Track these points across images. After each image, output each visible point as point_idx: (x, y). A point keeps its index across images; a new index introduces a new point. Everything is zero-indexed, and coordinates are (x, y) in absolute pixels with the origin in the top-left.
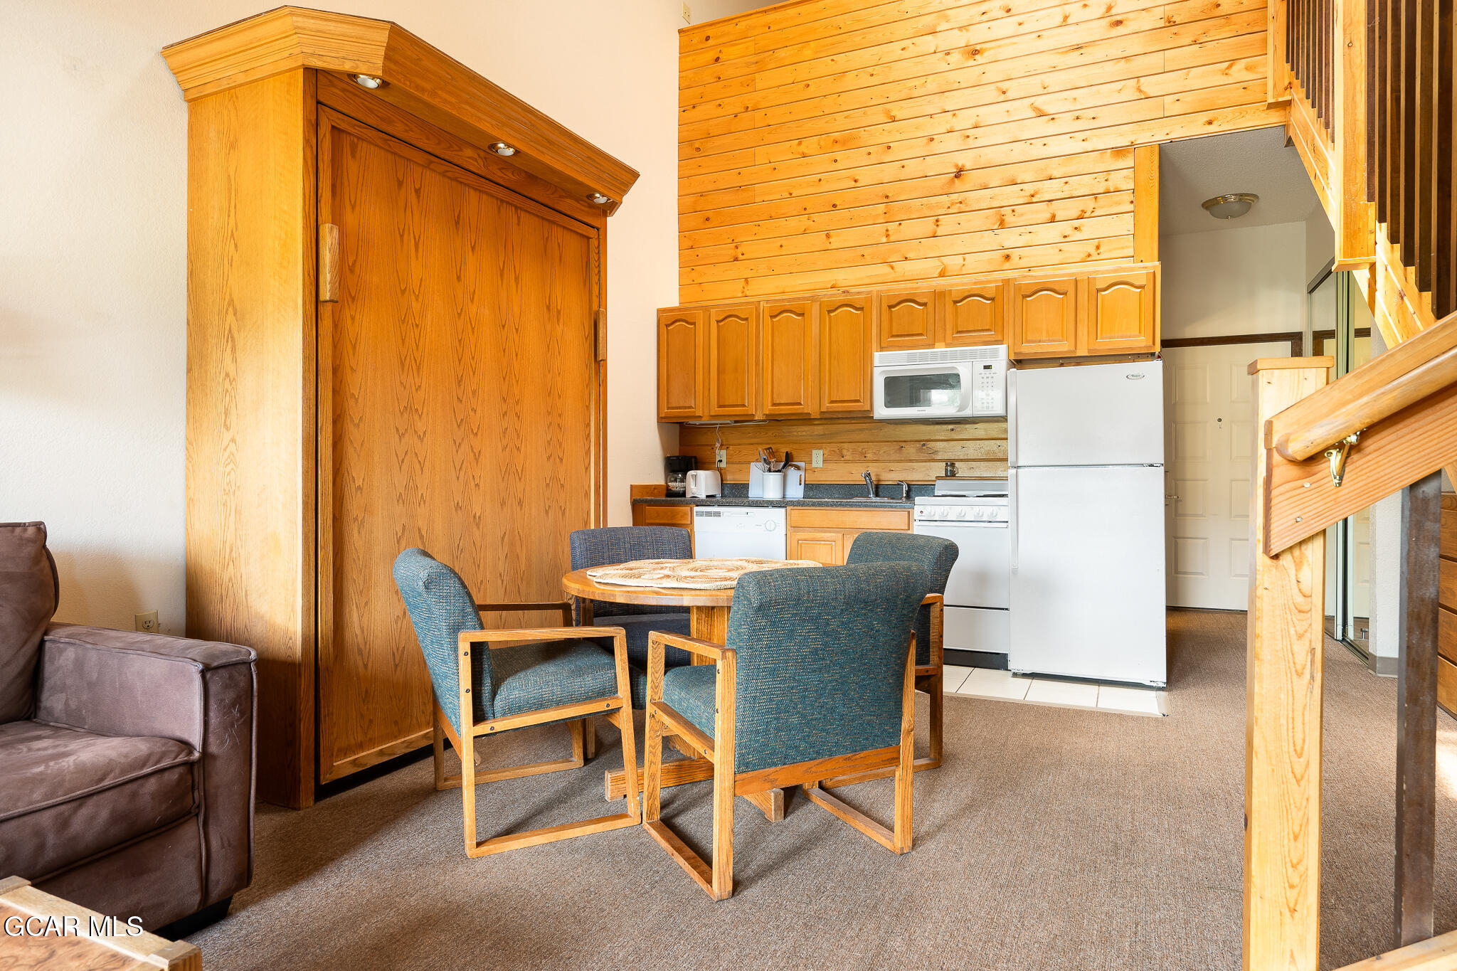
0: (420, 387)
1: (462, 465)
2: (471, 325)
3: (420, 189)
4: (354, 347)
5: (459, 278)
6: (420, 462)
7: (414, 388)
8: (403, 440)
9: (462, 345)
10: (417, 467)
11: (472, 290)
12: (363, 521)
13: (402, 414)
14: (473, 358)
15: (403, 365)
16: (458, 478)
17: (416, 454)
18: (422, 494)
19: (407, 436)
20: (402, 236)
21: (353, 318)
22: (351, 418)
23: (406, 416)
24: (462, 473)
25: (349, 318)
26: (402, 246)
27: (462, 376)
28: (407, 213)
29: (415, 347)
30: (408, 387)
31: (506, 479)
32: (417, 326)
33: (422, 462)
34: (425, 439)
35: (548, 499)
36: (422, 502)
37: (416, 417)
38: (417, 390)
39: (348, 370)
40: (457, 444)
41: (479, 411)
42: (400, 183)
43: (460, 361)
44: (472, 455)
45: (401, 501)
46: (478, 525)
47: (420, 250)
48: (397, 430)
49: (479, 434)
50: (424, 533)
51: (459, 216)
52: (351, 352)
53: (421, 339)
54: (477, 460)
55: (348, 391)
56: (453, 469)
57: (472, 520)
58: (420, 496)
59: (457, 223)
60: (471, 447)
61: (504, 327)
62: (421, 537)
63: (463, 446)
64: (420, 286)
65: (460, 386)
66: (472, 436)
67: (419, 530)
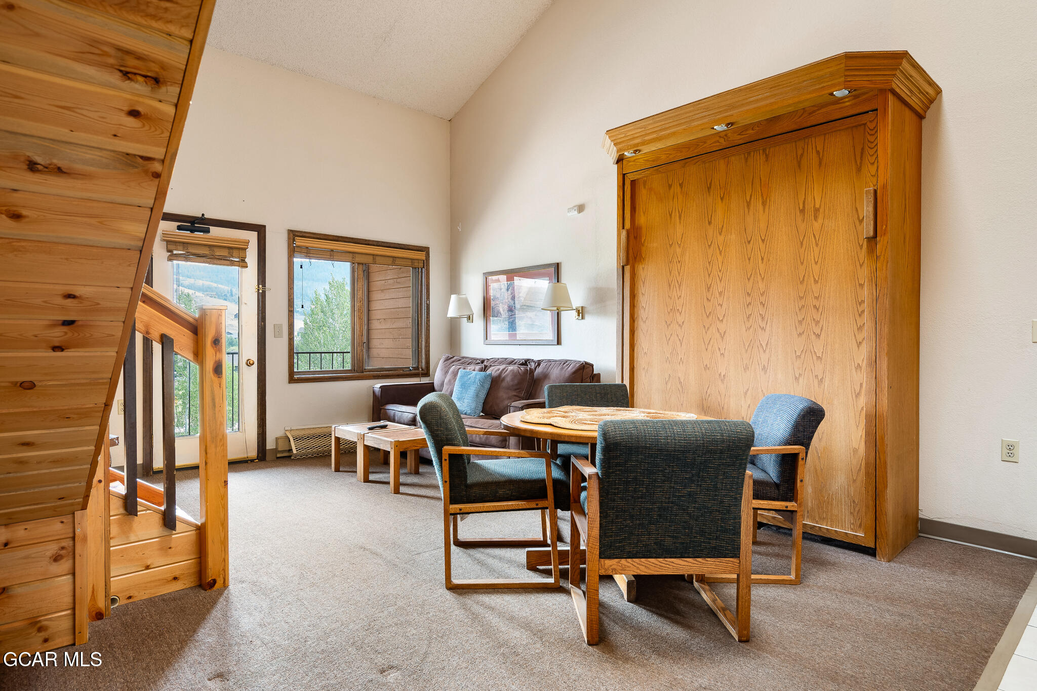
0: (680, 296)
1: (710, 341)
2: (719, 249)
3: (683, 182)
4: (644, 283)
5: (710, 223)
6: (680, 340)
7: (676, 298)
8: (669, 328)
9: (711, 265)
10: (678, 342)
11: (720, 226)
12: (647, 370)
13: (669, 313)
14: (720, 271)
15: (670, 286)
16: (707, 350)
17: (677, 335)
18: (681, 358)
19: (672, 325)
20: (671, 215)
21: (643, 268)
22: (642, 319)
23: (671, 314)
24: (710, 347)
25: (641, 269)
26: (671, 220)
27: (711, 284)
28: (674, 200)
29: (677, 275)
30: (673, 297)
31: (749, 351)
32: (679, 262)
33: (681, 340)
34: (683, 326)
35: (799, 368)
36: (681, 362)
37: (678, 314)
38: (678, 299)
39: (640, 295)
40: (706, 328)
41: (724, 306)
42: (670, 186)
43: (709, 275)
44: (718, 335)
45: (668, 362)
46: (722, 381)
47: (682, 219)
48: (666, 322)
49: (724, 321)
50: (682, 381)
51: (711, 184)
52: (642, 286)
53: (682, 269)
54: (722, 338)
55: (640, 305)
56: (703, 343)
57: (718, 376)
58: (680, 358)
59: (709, 188)
60: (718, 329)
61: (749, 242)
62: (680, 383)
63: (711, 328)
64: (682, 238)
65: (708, 291)
66: (718, 322)
67: (679, 378)
